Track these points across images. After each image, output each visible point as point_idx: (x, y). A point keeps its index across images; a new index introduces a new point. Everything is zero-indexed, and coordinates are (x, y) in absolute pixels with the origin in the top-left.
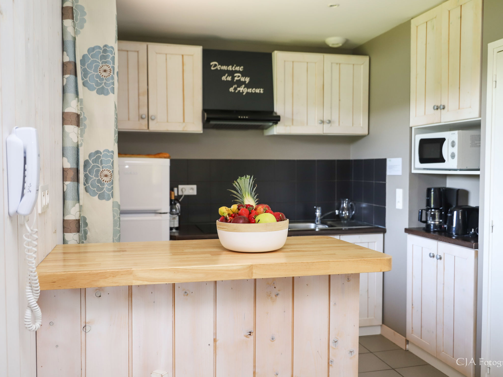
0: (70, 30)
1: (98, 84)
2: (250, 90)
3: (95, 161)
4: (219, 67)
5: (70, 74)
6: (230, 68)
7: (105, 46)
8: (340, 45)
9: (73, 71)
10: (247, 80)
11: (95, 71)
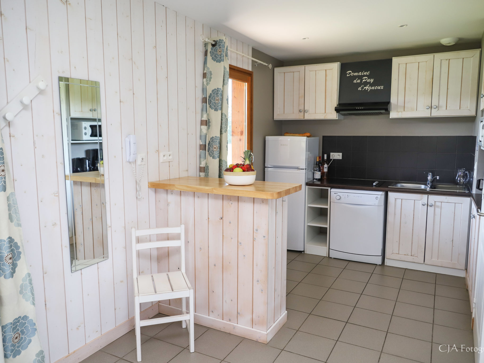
0: (205, 83)
1: (215, 106)
2: (373, 88)
3: (212, 141)
4: (352, 74)
5: (204, 103)
6: (360, 74)
7: (218, 88)
8: (453, 43)
9: (205, 101)
10: (372, 81)
11: (214, 100)
